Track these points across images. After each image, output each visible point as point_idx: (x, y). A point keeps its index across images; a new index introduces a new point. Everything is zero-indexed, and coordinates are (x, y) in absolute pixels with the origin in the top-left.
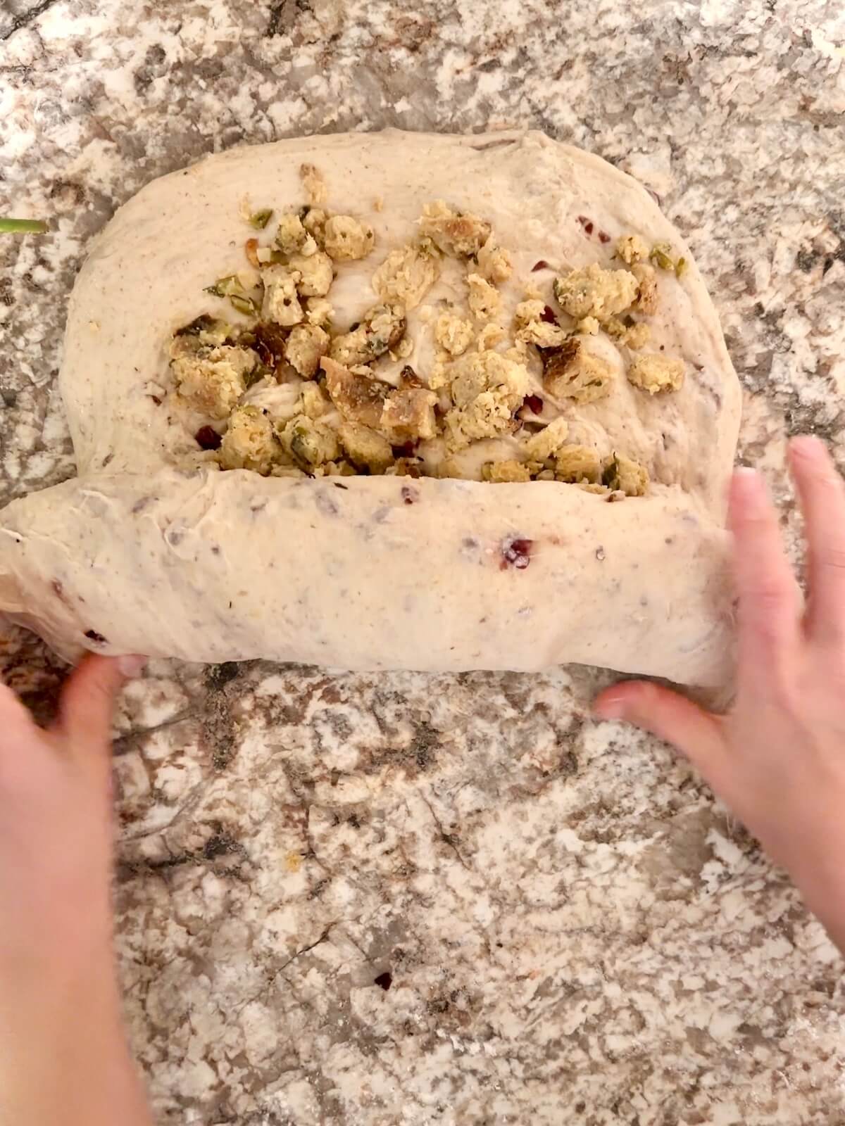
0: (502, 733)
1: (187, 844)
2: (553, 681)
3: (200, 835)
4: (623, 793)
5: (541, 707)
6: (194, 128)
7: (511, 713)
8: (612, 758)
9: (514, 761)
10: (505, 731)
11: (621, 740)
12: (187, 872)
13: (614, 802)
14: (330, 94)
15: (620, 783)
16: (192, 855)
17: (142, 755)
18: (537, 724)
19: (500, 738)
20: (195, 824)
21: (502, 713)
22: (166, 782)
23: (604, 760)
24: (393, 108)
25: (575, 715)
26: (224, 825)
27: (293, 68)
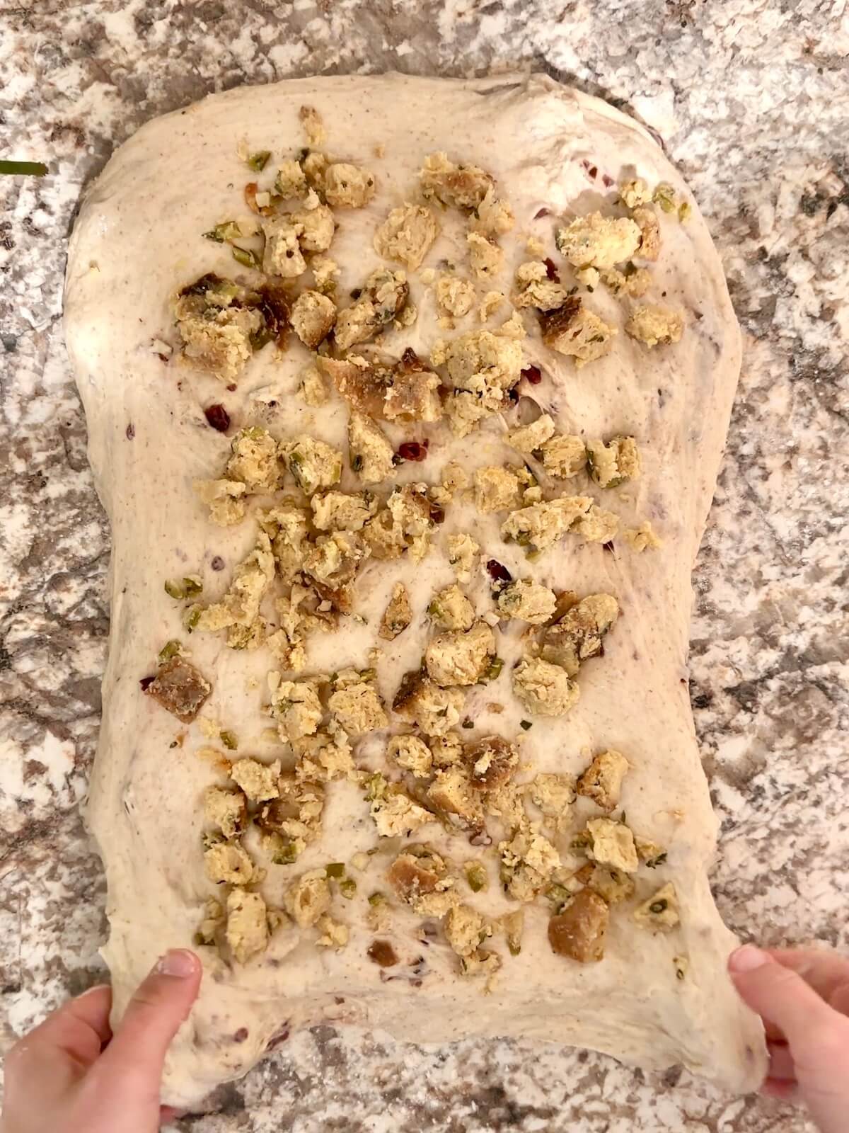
6: (195, 71)
14: (332, 37)
24: (395, 50)
27: (294, 11)
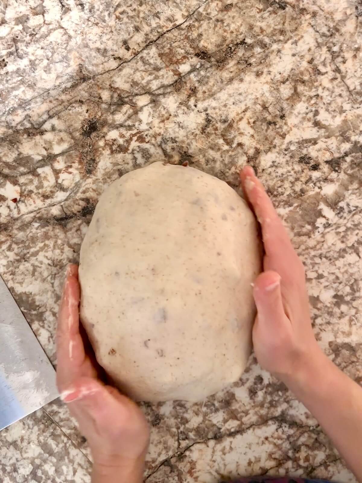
0: (222, 157)
1: (73, 210)
2: (246, 133)
3: (79, 205)
4: (279, 185)
5: (240, 145)
7: (226, 147)
8: (274, 168)
9: (228, 170)
10: (223, 156)
11: (277, 160)
12: (73, 223)
13: (274, 189)
15: (277, 181)
16: (76, 214)
17: (52, 167)
18: (239, 153)
19: (221, 159)
20: (77, 200)
21: (222, 147)
22: (63, 180)
23: (270, 170)
25: (256, 148)
26: (91, 200)
